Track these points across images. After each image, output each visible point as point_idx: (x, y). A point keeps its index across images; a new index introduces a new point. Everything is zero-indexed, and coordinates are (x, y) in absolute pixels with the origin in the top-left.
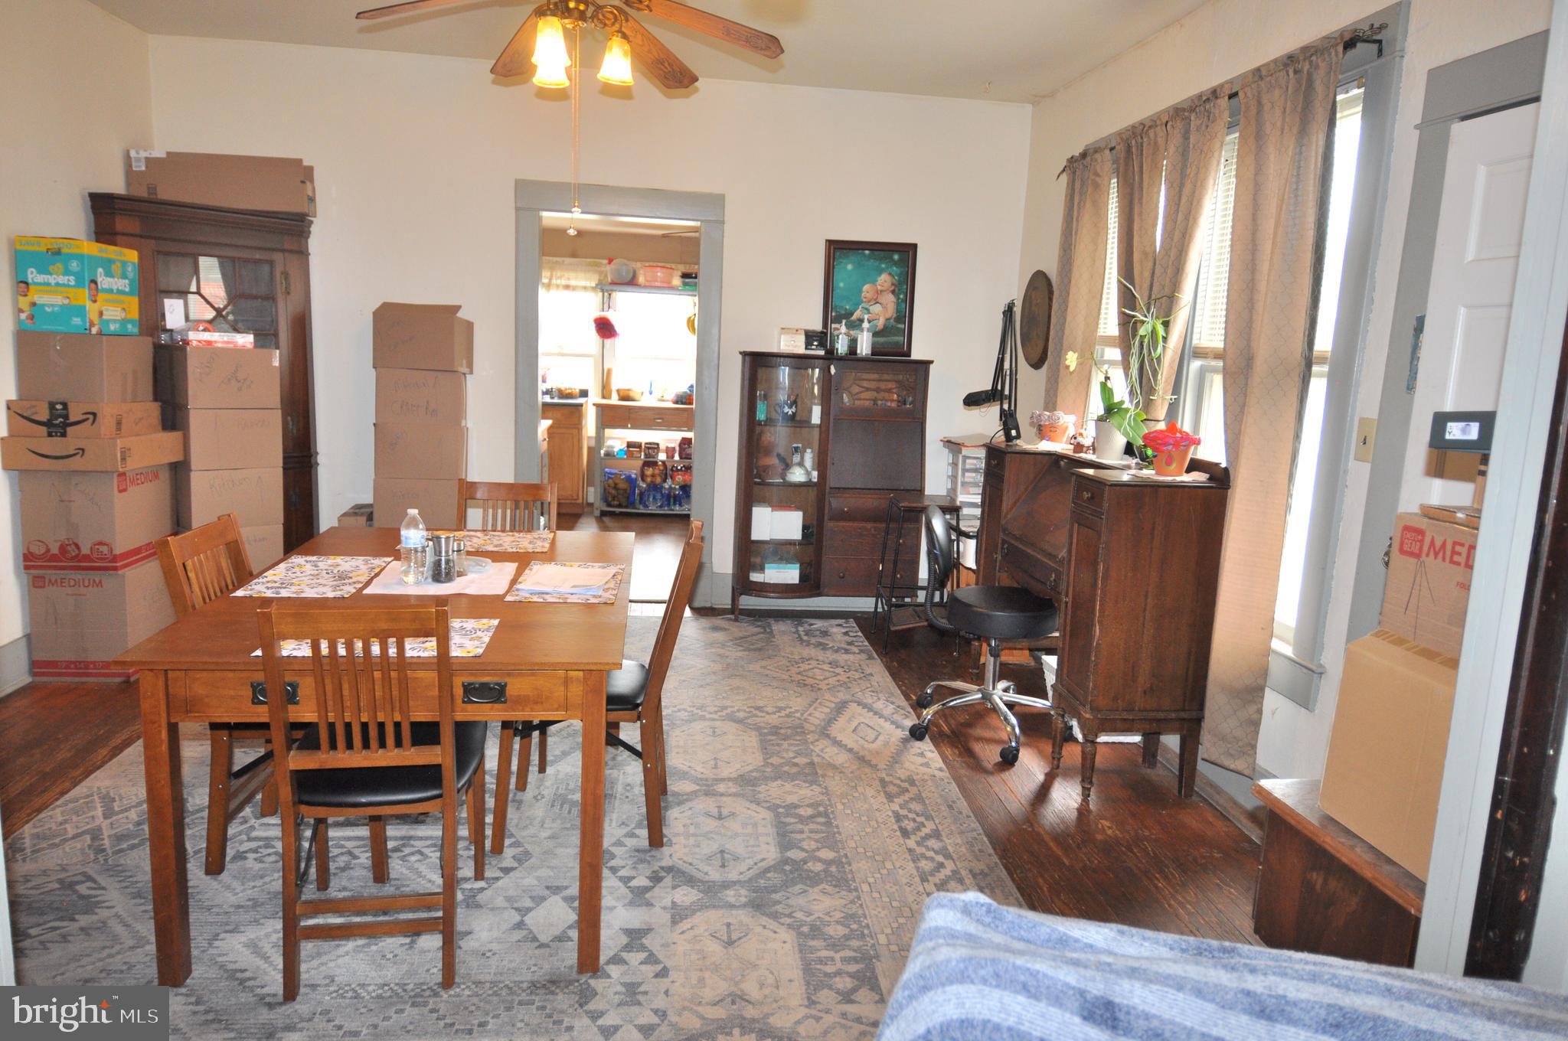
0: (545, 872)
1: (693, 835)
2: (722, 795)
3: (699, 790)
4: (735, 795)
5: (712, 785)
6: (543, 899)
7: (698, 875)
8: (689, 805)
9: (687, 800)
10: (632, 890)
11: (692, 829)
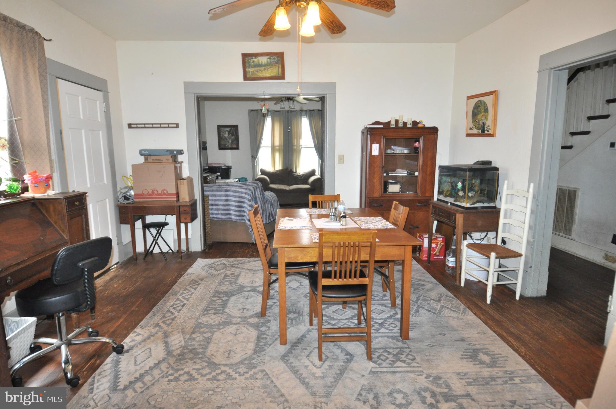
0: (299, 293)
1: (254, 303)
2: (240, 317)
3: (248, 319)
4: (235, 317)
5: (242, 321)
6: (297, 287)
7: (256, 293)
8: (253, 313)
9: (254, 315)
10: (275, 290)
11: (255, 305)
